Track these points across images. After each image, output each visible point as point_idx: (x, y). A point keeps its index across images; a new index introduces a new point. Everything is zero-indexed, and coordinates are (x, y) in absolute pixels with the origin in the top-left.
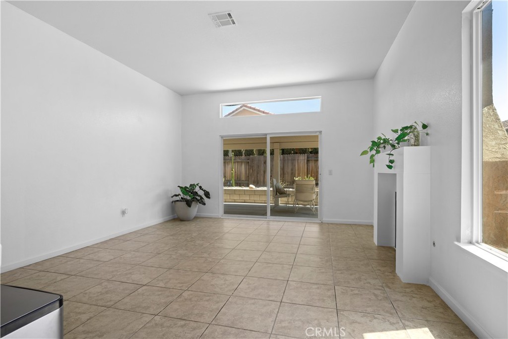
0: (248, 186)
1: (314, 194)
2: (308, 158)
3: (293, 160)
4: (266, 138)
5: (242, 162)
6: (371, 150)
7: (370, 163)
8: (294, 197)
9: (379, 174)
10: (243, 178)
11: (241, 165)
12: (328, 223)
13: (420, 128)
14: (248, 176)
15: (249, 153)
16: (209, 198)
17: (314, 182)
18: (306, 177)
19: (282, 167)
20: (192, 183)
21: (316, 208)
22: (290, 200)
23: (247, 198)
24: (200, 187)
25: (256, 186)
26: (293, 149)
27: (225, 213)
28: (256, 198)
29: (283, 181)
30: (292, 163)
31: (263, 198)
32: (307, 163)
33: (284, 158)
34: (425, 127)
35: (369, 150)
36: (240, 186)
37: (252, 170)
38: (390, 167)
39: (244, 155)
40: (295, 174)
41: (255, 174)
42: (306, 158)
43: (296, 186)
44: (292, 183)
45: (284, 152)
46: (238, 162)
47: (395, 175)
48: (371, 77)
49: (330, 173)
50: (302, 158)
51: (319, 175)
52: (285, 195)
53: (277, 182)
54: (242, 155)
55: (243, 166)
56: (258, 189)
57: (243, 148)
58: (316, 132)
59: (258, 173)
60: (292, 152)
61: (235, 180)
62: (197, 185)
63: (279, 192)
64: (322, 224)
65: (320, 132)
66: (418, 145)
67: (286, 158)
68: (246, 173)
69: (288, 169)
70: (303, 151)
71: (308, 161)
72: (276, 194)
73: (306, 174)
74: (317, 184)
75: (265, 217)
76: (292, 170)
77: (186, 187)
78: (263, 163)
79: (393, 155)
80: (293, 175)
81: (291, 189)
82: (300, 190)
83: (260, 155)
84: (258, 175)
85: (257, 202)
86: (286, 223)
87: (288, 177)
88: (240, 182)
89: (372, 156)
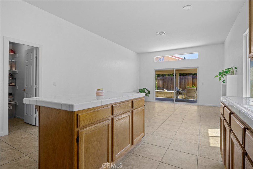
0: (164, 90)
1: (195, 94)
2: (193, 77)
3: (185, 78)
4: (174, 70)
5: (160, 79)
6: (219, 75)
7: (219, 80)
8: (186, 95)
9: (222, 85)
10: (161, 86)
11: (160, 81)
12: (201, 106)
13: (234, 69)
14: (163, 86)
15: (164, 75)
16: (150, 94)
17: (195, 89)
18: (191, 86)
19: (180, 81)
20: (144, 88)
21: (196, 101)
22: (184, 96)
23: (163, 95)
24: (147, 90)
25: (167, 90)
26: (185, 74)
27: (156, 100)
28: (168, 95)
29: (180, 88)
30: (185, 80)
31: (171, 95)
32: (192, 80)
33: (181, 77)
34: (236, 68)
35: (218, 75)
36: (159, 90)
37: (165, 83)
38: (224, 82)
39: (161, 76)
40: (186, 85)
41: (167, 85)
42: (192, 77)
43: (187, 90)
44: (185, 89)
45: (180, 75)
46: (158, 79)
47: (225, 85)
48: (223, 43)
49: (203, 84)
50: (190, 77)
51: (197, 85)
52: (181, 94)
53: (178, 88)
54: (160, 76)
55: (161, 81)
56: (168, 91)
57: (161, 74)
58: (196, 67)
59: (168, 84)
60: (185, 75)
61: (157, 87)
62: (146, 88)
63: (178, 93)
64: (198, 106)
65: (198, 67)
66: (234, 75)
67: (182, 78)
68: (162, 84)
69: (183, 82)
70: (190, 74)
71: (193, 79)
72: (177, 94)
73: (192, 85)
74: (196, 90)
75: (173, 102)
76: (185, 83)
77: (141, 90)
78: (170, 80)
79: (224, 78)
80: (185, 85)
81: (184, 92)
82: (188, 92)
83: (169, 76)
84: (168, 85)
85: (168, 97)
86: (182, 105)
87: (182, 86)
88: (160, 88)
89: (220, 78)
